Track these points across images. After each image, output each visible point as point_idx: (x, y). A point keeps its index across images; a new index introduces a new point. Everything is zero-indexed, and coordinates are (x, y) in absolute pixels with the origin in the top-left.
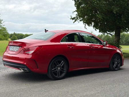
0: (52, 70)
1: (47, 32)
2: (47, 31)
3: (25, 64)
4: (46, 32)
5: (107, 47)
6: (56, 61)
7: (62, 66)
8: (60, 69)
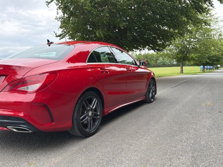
0: (79, 119)
1: (51, 45)
2: (51, 43)
3: (22, 115)
4: (49, 46)
5: (142, 68)
6: (85, 101)
7: (94, 107)
8: (92, 114)
